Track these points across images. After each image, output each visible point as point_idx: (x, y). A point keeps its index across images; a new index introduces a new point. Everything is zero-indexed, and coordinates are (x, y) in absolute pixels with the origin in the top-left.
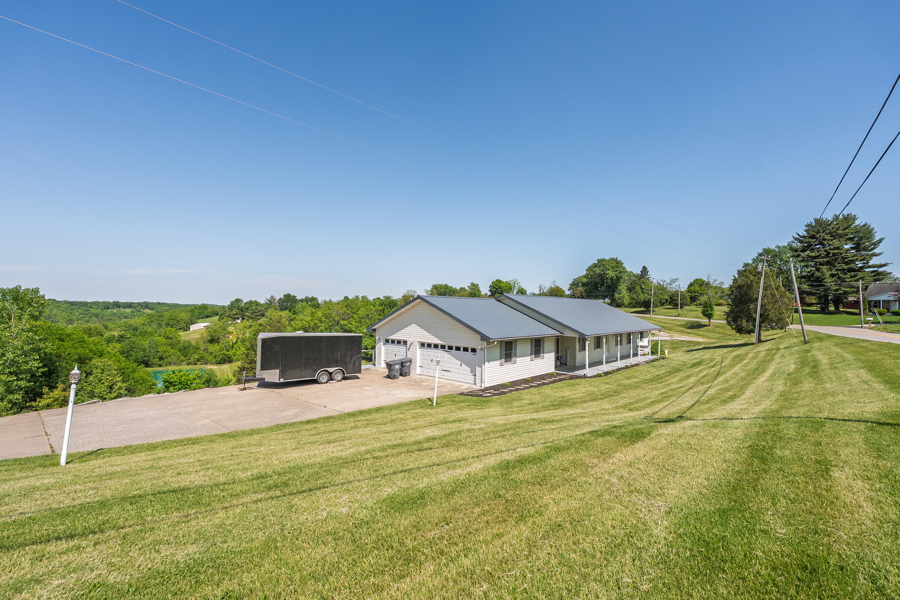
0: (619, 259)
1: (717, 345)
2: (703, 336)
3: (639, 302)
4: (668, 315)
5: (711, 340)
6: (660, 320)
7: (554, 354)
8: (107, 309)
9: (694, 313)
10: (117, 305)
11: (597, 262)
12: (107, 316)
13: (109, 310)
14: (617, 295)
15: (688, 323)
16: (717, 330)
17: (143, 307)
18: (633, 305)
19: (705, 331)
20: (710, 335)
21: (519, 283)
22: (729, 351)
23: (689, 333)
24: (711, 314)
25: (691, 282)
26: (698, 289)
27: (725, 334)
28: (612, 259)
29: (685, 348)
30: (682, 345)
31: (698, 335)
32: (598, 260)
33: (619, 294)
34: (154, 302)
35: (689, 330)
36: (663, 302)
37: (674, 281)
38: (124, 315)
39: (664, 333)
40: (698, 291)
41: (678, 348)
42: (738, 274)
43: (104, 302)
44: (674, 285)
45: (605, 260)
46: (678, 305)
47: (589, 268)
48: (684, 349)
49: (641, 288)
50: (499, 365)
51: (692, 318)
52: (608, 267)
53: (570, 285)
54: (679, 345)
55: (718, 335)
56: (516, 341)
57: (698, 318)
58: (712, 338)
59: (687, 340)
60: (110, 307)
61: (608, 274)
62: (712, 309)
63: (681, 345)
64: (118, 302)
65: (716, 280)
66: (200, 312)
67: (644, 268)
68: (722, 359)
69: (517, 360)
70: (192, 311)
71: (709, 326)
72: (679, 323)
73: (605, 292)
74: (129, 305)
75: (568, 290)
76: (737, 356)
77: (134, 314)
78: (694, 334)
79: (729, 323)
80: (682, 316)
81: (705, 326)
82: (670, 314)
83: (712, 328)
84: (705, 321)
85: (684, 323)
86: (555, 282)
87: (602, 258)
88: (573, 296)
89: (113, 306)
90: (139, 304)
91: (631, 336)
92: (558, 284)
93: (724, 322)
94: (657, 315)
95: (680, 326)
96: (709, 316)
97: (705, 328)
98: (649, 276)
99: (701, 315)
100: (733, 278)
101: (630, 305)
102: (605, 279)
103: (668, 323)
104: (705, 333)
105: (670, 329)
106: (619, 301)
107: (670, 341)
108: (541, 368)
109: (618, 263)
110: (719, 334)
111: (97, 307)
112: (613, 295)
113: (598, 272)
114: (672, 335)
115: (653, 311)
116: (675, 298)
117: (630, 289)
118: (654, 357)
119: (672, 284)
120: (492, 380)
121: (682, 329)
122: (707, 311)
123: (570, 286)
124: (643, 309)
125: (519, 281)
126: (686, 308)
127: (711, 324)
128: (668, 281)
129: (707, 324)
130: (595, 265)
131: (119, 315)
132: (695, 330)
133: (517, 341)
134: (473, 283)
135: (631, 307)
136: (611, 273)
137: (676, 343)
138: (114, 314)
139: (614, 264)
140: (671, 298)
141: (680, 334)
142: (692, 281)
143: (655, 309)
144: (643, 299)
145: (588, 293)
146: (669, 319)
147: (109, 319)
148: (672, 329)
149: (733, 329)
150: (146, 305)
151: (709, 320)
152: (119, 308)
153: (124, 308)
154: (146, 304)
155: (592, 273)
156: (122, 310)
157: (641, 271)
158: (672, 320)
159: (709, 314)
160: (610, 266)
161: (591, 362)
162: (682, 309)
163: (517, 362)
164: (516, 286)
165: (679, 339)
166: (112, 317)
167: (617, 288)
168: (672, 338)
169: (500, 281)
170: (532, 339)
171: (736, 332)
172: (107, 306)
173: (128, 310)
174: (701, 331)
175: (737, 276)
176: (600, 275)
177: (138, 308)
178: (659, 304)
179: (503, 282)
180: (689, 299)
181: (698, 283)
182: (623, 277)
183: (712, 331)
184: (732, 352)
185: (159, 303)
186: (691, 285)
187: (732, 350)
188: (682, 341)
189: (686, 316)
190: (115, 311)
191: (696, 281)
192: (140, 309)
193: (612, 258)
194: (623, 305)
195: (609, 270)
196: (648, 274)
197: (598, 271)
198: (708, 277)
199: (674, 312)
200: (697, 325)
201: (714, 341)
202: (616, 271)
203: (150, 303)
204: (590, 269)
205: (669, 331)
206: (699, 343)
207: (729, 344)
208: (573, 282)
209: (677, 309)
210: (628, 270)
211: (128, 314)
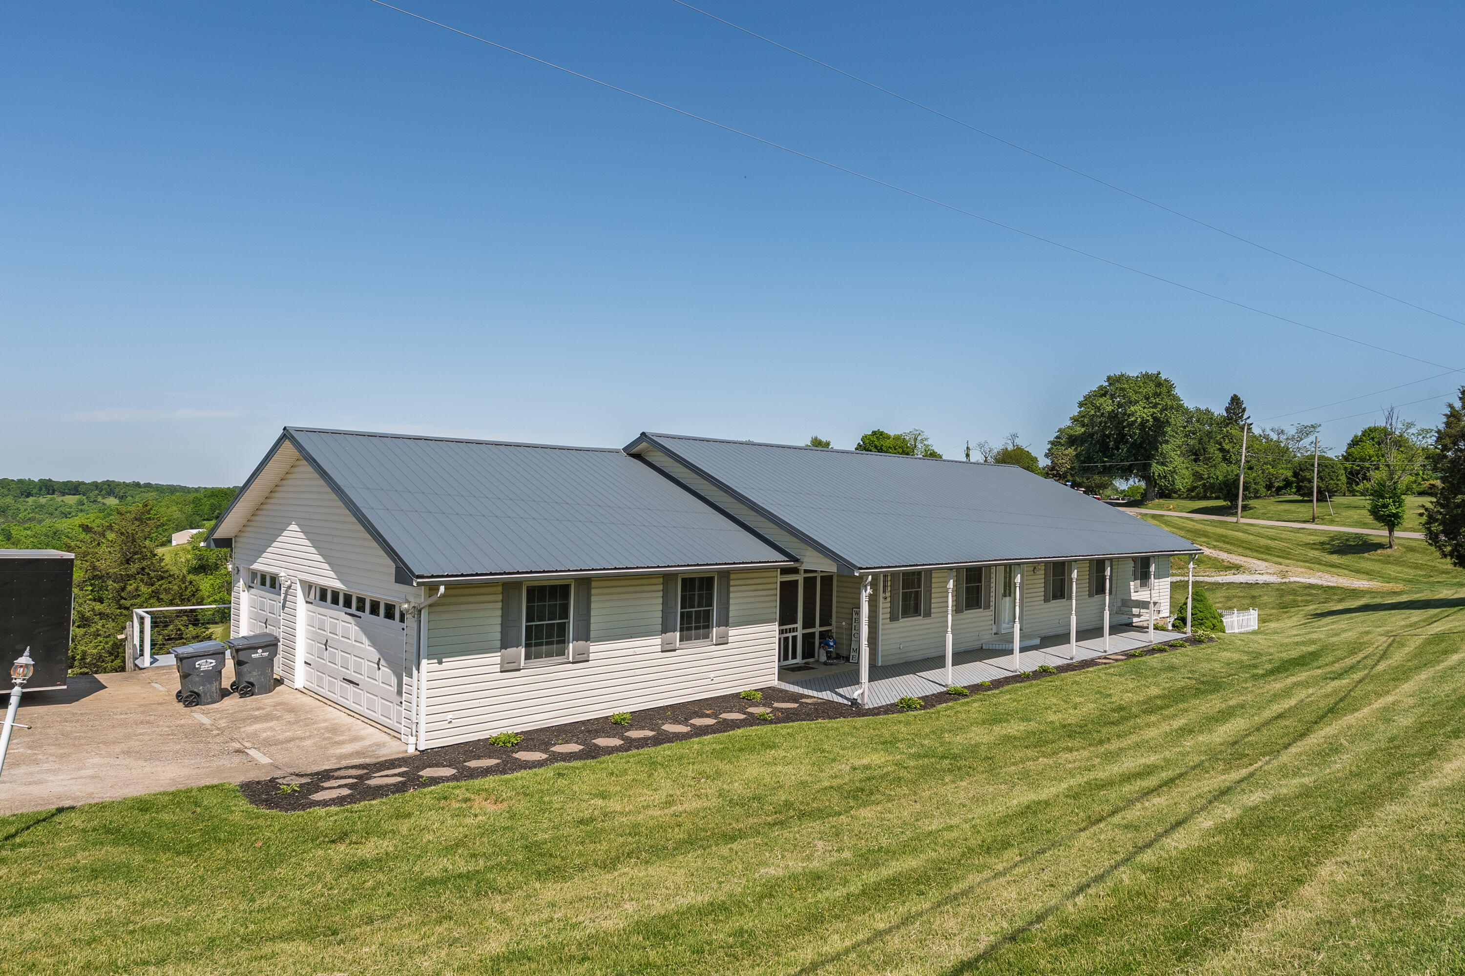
0: (1163, 377)
1: (1404, 598)
2: (1369, 574)
3: (1212, 486)
4: (1286, 518)
5: (1388, 586)
6: (1261, 531)
7: (775, 627)
8: (28, 496)
9: (1355, 515)
10: (48, 487)
11: (1107, 384)
12: (26, 513)
13: (30, 500)
14: (1156, 469)
15: (1333, 539)
16: (1412, 557)
17: (104, 492)
18: (1198, 494)
19: (1379, 561)
20: (1391, 570)
21: (926, 439)
22: (1424, 621)
23: (1333, 566)
24: (1396, 516)
25: (1356, 436)
26: (1372, 453)
27: (1433, 568)
28: (1147, 377)
29: (1315, 607)
30: (1309, 598)
31: (1358, 571)
32: (1109, 378)
33: (1163, 464)
34: (128, 481)
35: (1335, 558)
36: (1277, 484)
37: (1305, 431)
38: (62, 509)
39: (1266, 564)
40: (1370, 457)
41: (1295, 604)
42: (1460, 399)
43: (21, 481)
44: (1306, 442)
45: (1128, 378)
46: (1311, 494)
47: (1087, 398)
48: (1311, 607)
49: (1222, 450)
50: (497, 668)
51: (1349, 526)
52: (1134, 397)
53: (1052, 443)
54: (1300, 598)
55: (1411, 573)
56: (585, 583)
57: (1365, 525)
58: (1396, 580)
59: (1325, 584)
60: (34, 491)
61: (1133, 414)
62: (1400, 503)
63: (1304, 598)
64: (50, 480)
65: (1410, 425)
66: (212, 505)
67: (1235, 400)
68: (1390, 645)
69: (592, 649)
70: (197, 502)
71: (1391, 547)
72: (1311, 539)
73: (1127, 459)
74: (74, 488)
75: (1046, 456)
76: (1440, 638)
77: (83, 507)
78: (1347, 568)
79: (1433, 538)
80: (1323, 521)
81: (1380, 546)
82: (1290, 517)
83: (1397, 554)
84: (1379, 533)
85: (1323, 539)
86: (1014, 436)
87: (1118, 373)
88: (1052, 473)
89: (40, 489)
90: (95, 485)
91: (1104, 571)
92: (1022, 442)
93: (1420, 535)
94: (1258, 518)
95: (1312, 546)
96: (1391, 521)
97: (1379, 551)
98: (1249, 421)
99: (1370, 519)
100: (1447, 411)
101: (1192, 494)
102: (1124, 427)
103: (1281, 540)
104: (1376, 567)
105: (1284, 555)
106: (1163, 482)
107: (1277, 586)
108: (712, 675)
109: (1159, 385)
110: (1416, 568)
111: (6, 493)
112: (1146, 467)
113: (1110, 409)
114: (1287, 569)
115: (1245, 508)
116: (1307, 474)
117: (1196, 454)
118: (1176, 636)
119: (1301, 439)
120: (456, 723)
121: (1316, 554)
122: (1385, 506)
123: (1049, 446)
124: (1221, 503)
125: (926, 434)
126: (1338, 499)
127: (1396, 541)
128: (1292, 431)
129: (1385, 541)
130: (1102, 392)
131: (51, 510)
132: (1349, 557)
133: (594, 584)
134: (816, 438)
135: (1192, 498)
136: (1140, 412)
137: (1294, 592)
138: (42, 506)
139: (1151, 388)
140: (1296, 475)
141: (1306, 567)
142: (1360, 434)
143: (1252, 503)
144: (1221, 478)
145: (1084, 462)
146: (1285, 529)
147: (29, 519)
148: (1289, 553)
149: (1445, 556)
150: (109, 488)
151: (1391, 531)
152: (53, 493)
153: (64, 494)
154: (109, 485)
155: (1093, 412)
156: (58, 499)
157: (1227, 410)
158: (1293, 530)
159: (1389, 516)
160: (1140, 393)
161: (962, 647)
162: (1320, 504)
163: (592, 657)
164: (919, 446)
165: (1303, 580)
166: (36, 513)
167: (1157, 449)
168: (1284, 577)
169: (882, 433)
170: (667, 578)
171: (1455, 564)
172: (26, 489)
173: (71, 500)
174: (1366, 561)
175: (1458, 405)
176: (1113, 416)
177: (92, 495)
178: (1263, 491)
179: (888, 437)
180: (1344, 478)
181: (1373, 439)
182: (1172, 421)
183: (1398, 562)
184: (1430, 622)
185: (138, 485)
186: (1355, 442)
187: (1435, 615)
188: (1311, 586)
189: (1332, 522)
190: (42, 500)
191: (1369, 433)
192: (96, 496)
193: (1147, 374)
194: (1175, 493)
195: (1137, 402)
196: (1245, 417)
197: (1108, 406)
198: (1390, 417)
199: (1303, 510)
200: (1357, 545)
201: (1398, 587)
202: (1155, 406)
203: (119, 484)
204: (1088, 401)
205: (1280, 560)
206: (1355, 593)
207: (1437, 597)
208: (1057, 437)
209: (1310, 504)
210: (1190, 404)
211: (71, 507)
